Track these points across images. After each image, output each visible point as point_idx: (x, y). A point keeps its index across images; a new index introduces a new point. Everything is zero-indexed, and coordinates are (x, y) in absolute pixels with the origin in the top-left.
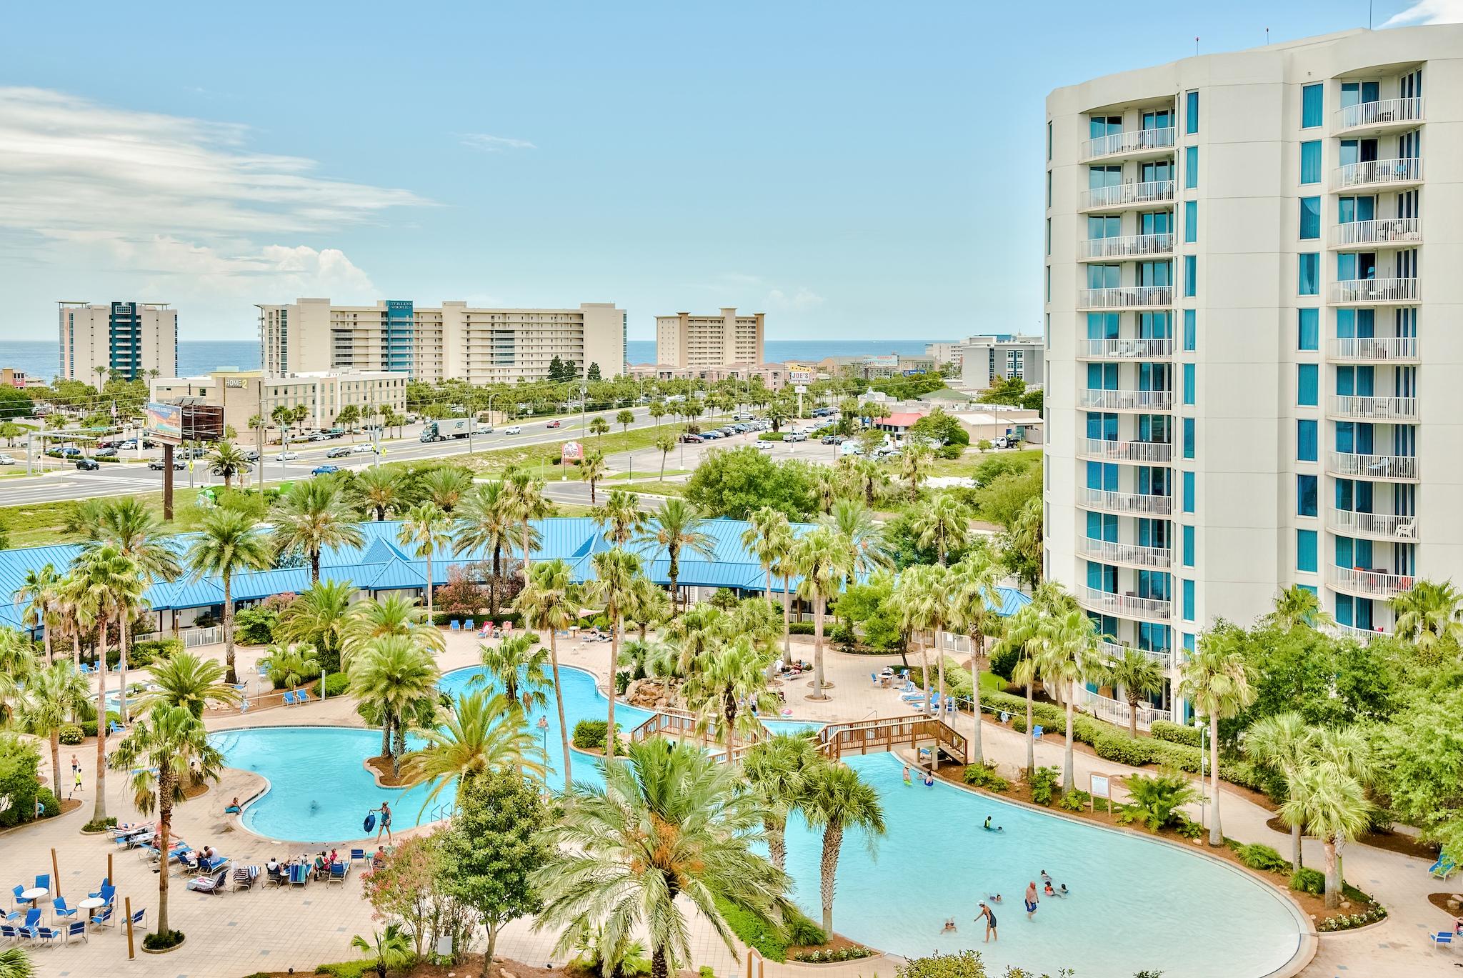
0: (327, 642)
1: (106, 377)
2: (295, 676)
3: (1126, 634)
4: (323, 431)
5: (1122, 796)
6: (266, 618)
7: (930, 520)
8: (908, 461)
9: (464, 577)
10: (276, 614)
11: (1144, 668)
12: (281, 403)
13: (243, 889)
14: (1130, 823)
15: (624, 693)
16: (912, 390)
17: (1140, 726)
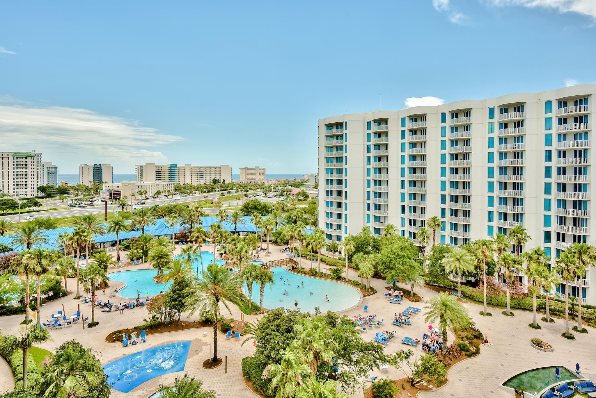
0: (145, 249)
1: (92, 183)
2: (136, 258)
3: (334, 238)
4: (151, 197)
5: (329, 273)
6: (130, 244)
7: (295, 215)
8: (291, 201)
9: (183, 232)
10: (132, 242)
11: (336, 245)
12: (140, 190)
14: (331, 278)
15: (221, 257)
16: (298, 185)
17: (335, 258)
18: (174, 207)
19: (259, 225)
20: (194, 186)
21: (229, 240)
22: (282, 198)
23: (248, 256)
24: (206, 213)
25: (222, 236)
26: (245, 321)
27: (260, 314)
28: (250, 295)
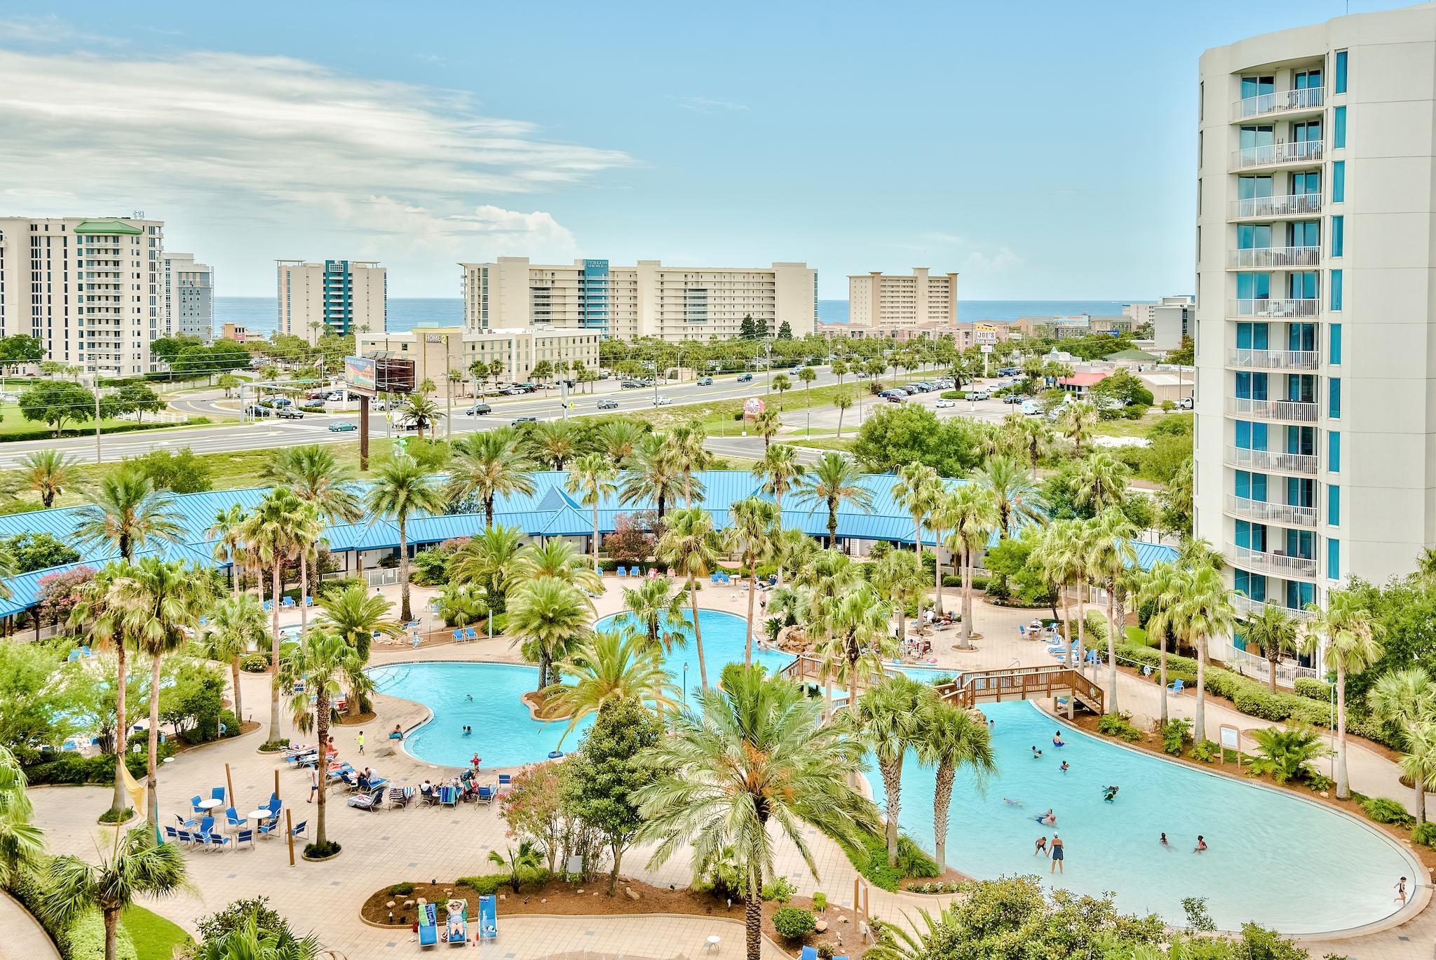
0: (495, 584)
1: (321, 332)
2: (464, 615)
3: (1275, 593)
4: (517, 385)
5: (1252, 749)
6: (443, 561)
7: (1086, 478)
8: (1072, 420)
9: (630, 525)
10: (451, 557)
11: (1283, 625)
12: (478, 358)
13: (398, 807)
14: (1259, 775)
15: (776, 638)
16: (1101, 348)
17: (1280, 682)
18: (597, 427)
19: (928, 515)
20: (671, 345)
21: (808, 569)
22: (1029, 405)
23: (884, 643)
24: (717, 457)
25: (777, 550)
26: (871, 915)
27: (936, 891)
28: (893, 806)
